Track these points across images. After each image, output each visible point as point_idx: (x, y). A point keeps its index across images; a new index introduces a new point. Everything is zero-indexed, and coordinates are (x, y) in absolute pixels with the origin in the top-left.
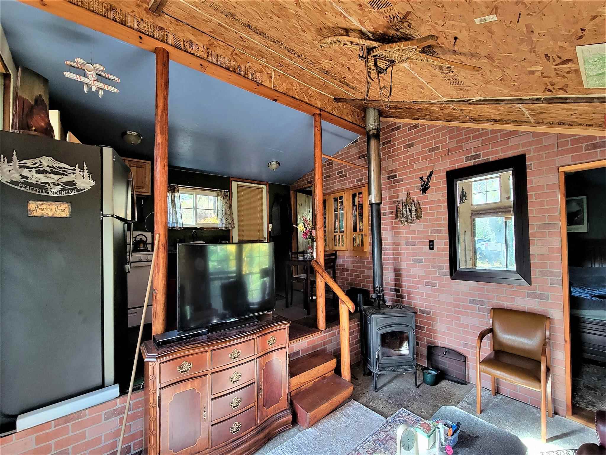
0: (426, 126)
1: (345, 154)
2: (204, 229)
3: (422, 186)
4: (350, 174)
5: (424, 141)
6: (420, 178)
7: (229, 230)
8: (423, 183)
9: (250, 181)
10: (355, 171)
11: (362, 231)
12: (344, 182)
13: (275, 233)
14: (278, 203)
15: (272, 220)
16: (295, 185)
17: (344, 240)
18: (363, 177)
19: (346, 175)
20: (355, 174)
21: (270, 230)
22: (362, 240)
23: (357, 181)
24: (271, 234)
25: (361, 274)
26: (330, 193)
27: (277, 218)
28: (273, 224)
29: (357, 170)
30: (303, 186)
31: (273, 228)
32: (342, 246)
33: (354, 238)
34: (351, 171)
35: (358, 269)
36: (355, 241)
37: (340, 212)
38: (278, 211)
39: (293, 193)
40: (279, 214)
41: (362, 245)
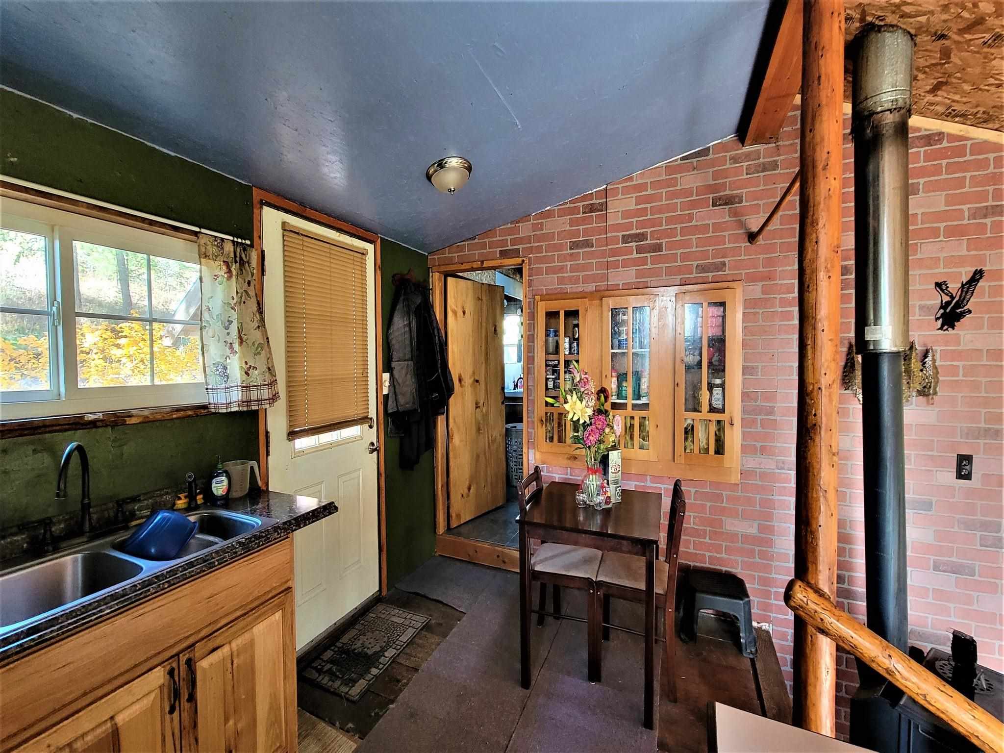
0: (969, 143)
1: (655, 185)
2: (129, 421)
3: (944, 306)
4: (672, 246)
5: (961, 183)
6: (938, 285)
7: (256, 412)
8: (946, 299)
9: (331, 221)
10: (694, 240)
11: (721, 413)
12: (649, 266)
13: (402, 400)
14: (408, 306)
15: (392, 359)
16: (450, 255)
17: (648, 432)
18: (726, 260)
19: (658, 248)
20: (694, 249)
21: (385, 391)
22: (720, 437)
23: (703, 269)
24: (389, 406)
25: (708, 529)
26: (592, 293)
27: (405, 354)
28: (395, 372)
29: (701, 236)
30: (482, 262)
31: (394, 387)
32: (641, 448)
33: (686, 428)
34: (679, 238)
35: (696, 514)
36: (690, 439)
37: (634, 350)
38: (410, 330)
39: (439, 280)
40: (414, 341)
41: (720, 449)
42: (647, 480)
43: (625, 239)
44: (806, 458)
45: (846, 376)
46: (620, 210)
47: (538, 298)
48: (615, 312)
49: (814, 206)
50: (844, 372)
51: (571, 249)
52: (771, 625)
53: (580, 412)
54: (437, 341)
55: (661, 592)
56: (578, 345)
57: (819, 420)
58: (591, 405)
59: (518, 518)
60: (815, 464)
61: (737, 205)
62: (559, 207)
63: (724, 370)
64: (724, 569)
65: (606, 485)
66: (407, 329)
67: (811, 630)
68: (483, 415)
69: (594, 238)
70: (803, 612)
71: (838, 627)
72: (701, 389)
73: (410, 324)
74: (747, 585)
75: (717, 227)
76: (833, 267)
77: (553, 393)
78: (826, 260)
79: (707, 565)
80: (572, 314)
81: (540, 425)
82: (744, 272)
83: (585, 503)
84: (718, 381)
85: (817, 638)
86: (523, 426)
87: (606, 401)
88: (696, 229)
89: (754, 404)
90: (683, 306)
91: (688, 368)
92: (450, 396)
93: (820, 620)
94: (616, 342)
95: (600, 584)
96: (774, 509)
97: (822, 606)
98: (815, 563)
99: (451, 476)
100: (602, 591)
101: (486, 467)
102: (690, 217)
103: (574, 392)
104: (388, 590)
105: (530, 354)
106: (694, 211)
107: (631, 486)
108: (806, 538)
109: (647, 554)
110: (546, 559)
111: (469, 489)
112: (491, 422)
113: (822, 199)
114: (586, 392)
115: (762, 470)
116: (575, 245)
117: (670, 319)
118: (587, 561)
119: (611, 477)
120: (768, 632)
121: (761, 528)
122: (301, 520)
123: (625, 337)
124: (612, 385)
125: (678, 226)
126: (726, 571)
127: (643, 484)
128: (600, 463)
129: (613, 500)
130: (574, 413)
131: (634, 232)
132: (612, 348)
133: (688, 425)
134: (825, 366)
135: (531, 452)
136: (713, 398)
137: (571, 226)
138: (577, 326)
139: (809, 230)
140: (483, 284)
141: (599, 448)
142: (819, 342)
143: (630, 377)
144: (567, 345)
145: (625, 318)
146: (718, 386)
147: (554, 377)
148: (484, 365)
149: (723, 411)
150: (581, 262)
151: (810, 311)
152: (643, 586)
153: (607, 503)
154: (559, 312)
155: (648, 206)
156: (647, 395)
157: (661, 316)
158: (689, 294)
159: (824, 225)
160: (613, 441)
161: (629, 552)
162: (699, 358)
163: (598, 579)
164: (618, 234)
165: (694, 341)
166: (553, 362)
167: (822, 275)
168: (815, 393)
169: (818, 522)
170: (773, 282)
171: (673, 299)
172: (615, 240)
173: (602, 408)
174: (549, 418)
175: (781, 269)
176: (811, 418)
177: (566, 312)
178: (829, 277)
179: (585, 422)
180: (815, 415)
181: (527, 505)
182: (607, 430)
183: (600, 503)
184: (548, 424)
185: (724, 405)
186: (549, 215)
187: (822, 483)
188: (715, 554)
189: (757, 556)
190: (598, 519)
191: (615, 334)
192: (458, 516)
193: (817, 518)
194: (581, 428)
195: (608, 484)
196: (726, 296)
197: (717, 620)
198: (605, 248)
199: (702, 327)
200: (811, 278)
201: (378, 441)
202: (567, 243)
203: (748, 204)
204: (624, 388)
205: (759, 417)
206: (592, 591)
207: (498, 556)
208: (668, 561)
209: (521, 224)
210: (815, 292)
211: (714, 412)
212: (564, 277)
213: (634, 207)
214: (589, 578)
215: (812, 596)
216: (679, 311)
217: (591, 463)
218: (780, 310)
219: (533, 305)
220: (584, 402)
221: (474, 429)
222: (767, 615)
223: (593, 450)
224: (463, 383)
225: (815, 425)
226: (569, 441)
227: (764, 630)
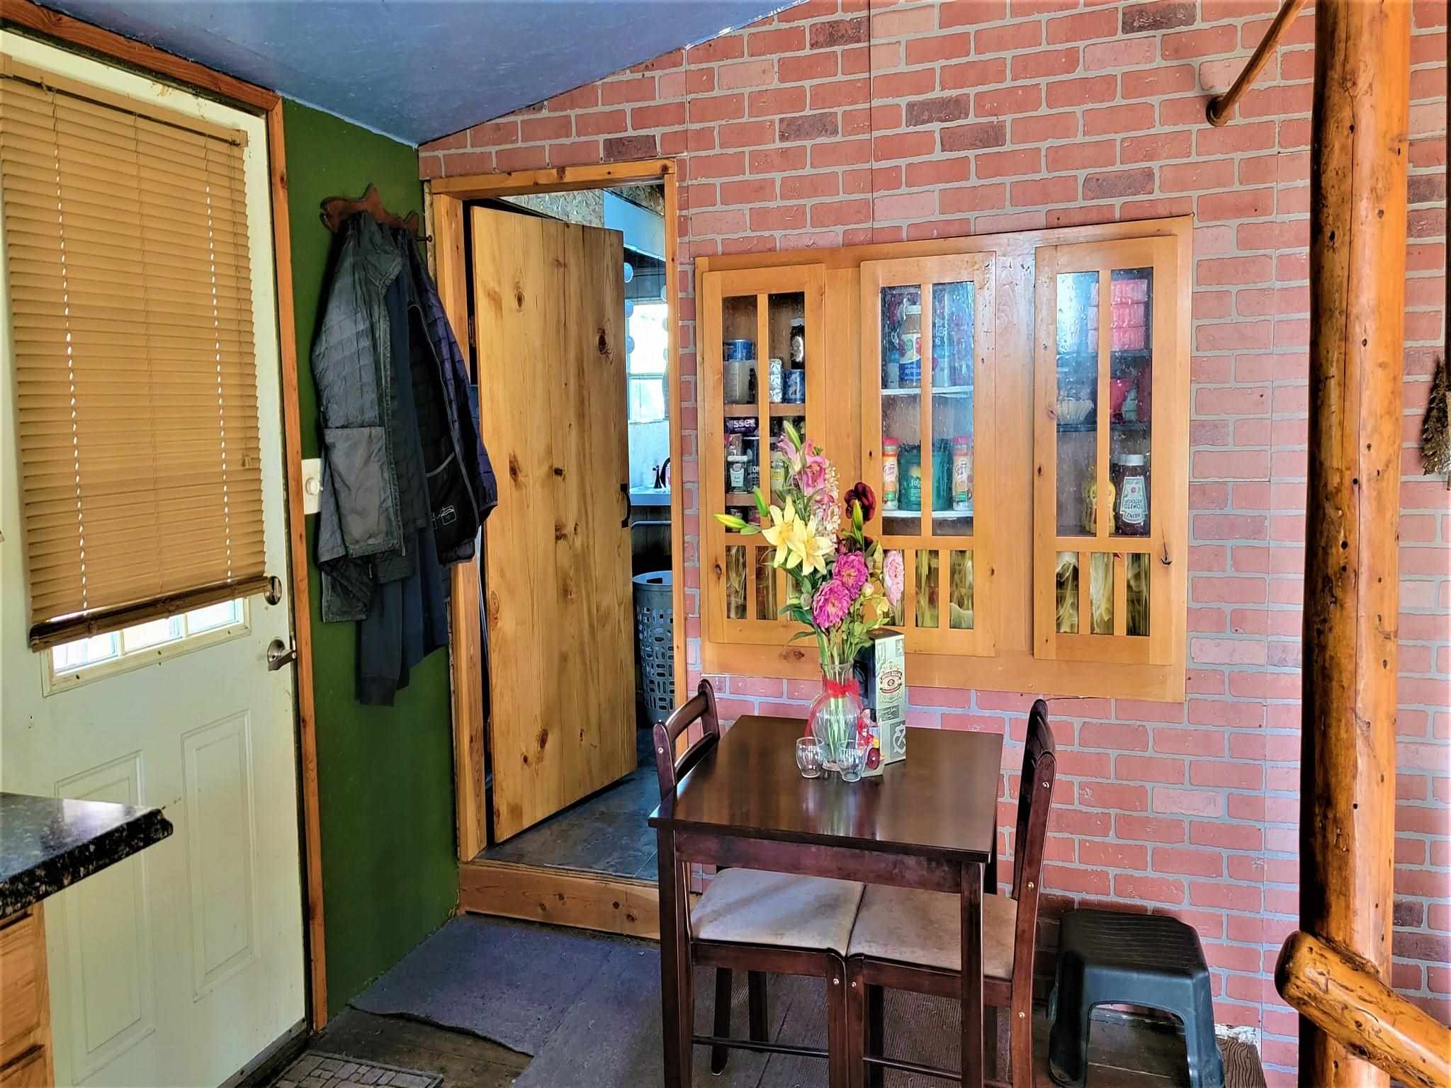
10: (1079, 115)
11: (1142, 534)
12: (973, 181)
13: (356, 528)
14: (367, 282)
15: (326, 421)
16: (478, 150)
17: (971, 587)
18: (1155, 165)
19: (993, 136)
20: (1080, 139)
21: (311, 506)
22: (1139, 592)
23: (1097, 186)
24: (321, 543)
25: (1113, 811)
26: (833, 250)
27: (362, 411)
28: (338, 457)
29: (1097, 106)
30: (562, 170)
31: (335, 493)
32: (955, 625)
33: (1059, 575)
34: (1044, 110)
35: (1084, 779)
36: (1069, 600)
37: (936, 390)
38: (375, 346)
39: (451, 214)
40: (386, 373)
41: (1138, 625)
42: (969, 702)
43: (918, 113)
44: (1323, 648)
45: (1427, 440)
46: (903, 39)
47: (703, 262)
48: (891, 299)
49: (1348, 39)
50: (1424, 431)
51: (783, 137)
52: (1258, 1030)
53: (802, 547)
54: (449, 374)
55: (1000, 972)
56: (803, 379)
57: (1353, 557)
58: (830, 527)
59: (655, 814)
60: (1344, 661)
61: (1183, 28)
62: (753, 30)
63: (1147, 433)
64: (1150, 905)
65: (868, 721)
66: (366, 343)
67: (1335, 1049)
68: (575, 556)
69: (839, 111)
70: (1317, 1008)
71: (1394, 1039)
72: (1093, 478)
73: (373, 329)
74: (1203, 941)
75: (1135, 84)
76: (1388, 189)
77: (741, 499)
78: (1373, 172)
79: (1112, 898)
80: (788, 301)
81: (713, 577)
82: (1195, 194)
83: (820, 767)
84: (1135, 460)
85: (1348, 1065)
86: (673, 577)
87: (867, 517)
88: (1086, 89)
89: (1219, 512)
90: (1053, 280)
91: (1065, 429)
92: (486, 514)
93: (1354, 1027)
94: (894, 370)
95: (858, 961)
96: (1264, 758)
97: (1360, 992)
98: (1345, 893)
99: (497, 709)
100: (861, 979)
101: (586, 684)
102: (1071, 60)
103: (789, 499)
104: (331, 1013)
105: (685, 404)
106: (1081, 44)
107: (932, 718)
108: (1325, 837)
109: (965, 885)
110: (730, 908)
111: (543, 742)
112: (597, 572)
113: (1366, 21)
114: (818, 498)
115: (1236, 669)
116: (792, 130)
117: (1021, 311)
118: (828, 907)
119: (881, 701)
120: (1251, 1048)
121: (1234, 806)
122: (65, 868)
123: (915, 358)
124: (885, 476)
125: (1043, 81)
126: (1156, 911)
127: (959, 711)
128: (854, 667)
129: (886, 757)
130: (790, 551)
131: (937, 94)
132: (885, 386)
133: (1065, 568)
134: (1369, 428)
135: (693, 644)
136: (1123, 500)
137: (782, 80)
138: (800, 331)
139: (1335, 96)
140: (567, 225)
141: (850, 634)
142: (1356, 370)
143: (928, 454)
144: (777, 380)
145: (915, 310)
146: (1134, 471)
147: (745, 458)
148: (574, 432)
149: (1145, 531)
150: (808, 171)
151: (1337, 295)
152: (954, 961)
153: (872, 764)
154: (755, 297)
155: (971, 29)
156: (969, 495)
157: (1001, 305)
158: (1066, 249)
159: (1370, 86)
160: (886, 615)
161: (923, 884)
162: (1089, 404)
163: (853, 951)
164: (897, 100)
165: (1078, 364)
166: (742, 424)
167: (1364, 207)
168: (1345, 493)
169: (1351, 796)
170: (1262, 219)
171: (1030, 262)
172: (891, 115)
173: (858, 535)
174: (734, 560)
175: (1281, 185)
176: (1337, 554)
177: (770, 296)
178: (1381, 213)
179: (816, 570)
180: (1345, 545)
181: (679, 779)
182: (868, 589)
183: (855, 766)
184: (733, 575)
185: (1148, 517)
186: (728, 49)
187: (1359, 705)
188: (1130, 872)
189: (1225, 872)
190: (851, 805)
191: (891, 349)
192: (516, 811)
193: (1350, 789)
194: (807, 586)
195: (874, 718)
196: (1155, 253)
197: (1136, 1025)
198: (867, 136)
199: (1096, 329)
200: (1337, 217)
201: (294, 635)
202: (772, 122)
203: (1206, 25)
204: (913, 483)
205: (1229, 543)
206: (836, 981)
207: (616, 905)
208: (1016, 896)
209: (657, 74)
210: (1346, 249)
211: (1125, 534)
212: (766, 211)
213: (937, 32)
214: (830, 950)
215: (1338, 969)
216: (1044, 291)
217: (834, 669)
218: (1278, 285)
219: (692, 282)
220: (813, 524)
221: (552, 591)
222: (1249, 1009)
223: (836, 637)
224: (521, 478)
225: (1344, 569)
226: (784, 616)
227: (1243, 1044)
